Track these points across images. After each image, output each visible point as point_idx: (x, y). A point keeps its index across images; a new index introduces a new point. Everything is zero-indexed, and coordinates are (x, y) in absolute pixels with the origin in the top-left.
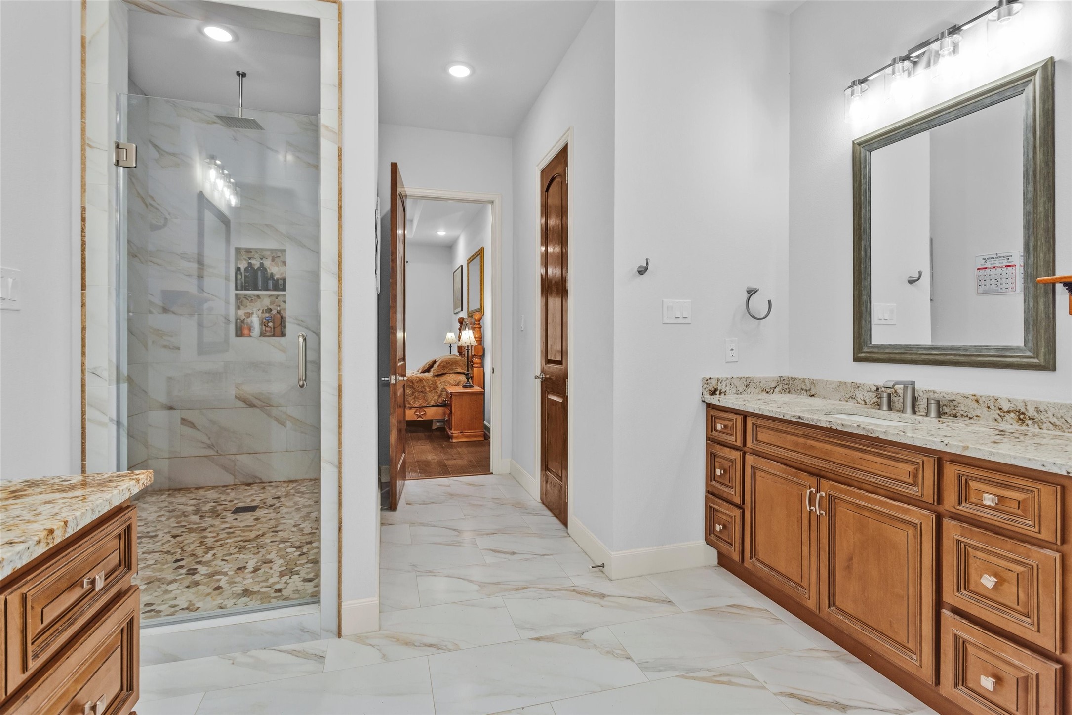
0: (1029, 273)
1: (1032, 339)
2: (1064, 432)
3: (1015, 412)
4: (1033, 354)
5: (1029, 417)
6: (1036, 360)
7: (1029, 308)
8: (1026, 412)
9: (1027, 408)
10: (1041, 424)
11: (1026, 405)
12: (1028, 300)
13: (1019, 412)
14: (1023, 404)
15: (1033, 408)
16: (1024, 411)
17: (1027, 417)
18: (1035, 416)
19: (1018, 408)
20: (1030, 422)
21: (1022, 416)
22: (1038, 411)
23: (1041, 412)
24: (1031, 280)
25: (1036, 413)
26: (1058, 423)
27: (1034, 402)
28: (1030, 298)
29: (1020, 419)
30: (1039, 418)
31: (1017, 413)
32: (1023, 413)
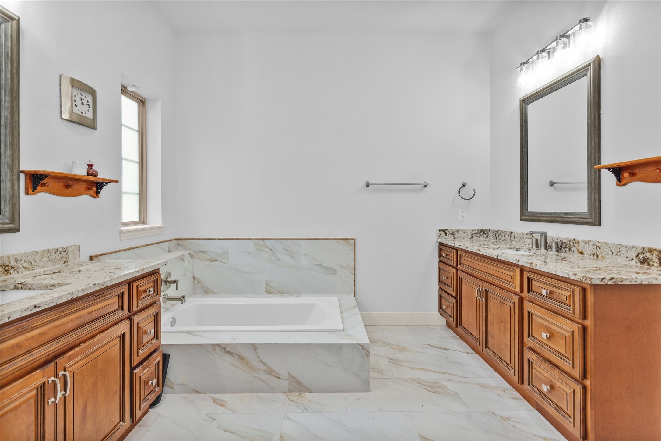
0: (6, 162)
1: (9, 210)
2: (30, 270)
3: (2, 266)
4: (10, 221)
5: (11, 267)
6: (13, 226)
7: (6, 187)
8: (9, 264)
9: (10, 261)
10: (18, 270)
11: (9, 259)
12: (6, 182)
13: (5, 265)
14: (8, 258)
15: (14, 260)
16: (8, 264)
17: (10, 268)
18: (15, 265)
19: (4, 262)
20: (12, 271)
21: (7, 268)
22: (17, 261)
23: (18, 261)
24: (8, 167)
25: (15, 263)
26: (28, 266)
27: (14, 255)
28: (7, 180)
29: (6, 270)
30: (17, 266)
31: (4, 267)
32: (8, 266)
